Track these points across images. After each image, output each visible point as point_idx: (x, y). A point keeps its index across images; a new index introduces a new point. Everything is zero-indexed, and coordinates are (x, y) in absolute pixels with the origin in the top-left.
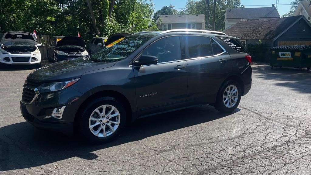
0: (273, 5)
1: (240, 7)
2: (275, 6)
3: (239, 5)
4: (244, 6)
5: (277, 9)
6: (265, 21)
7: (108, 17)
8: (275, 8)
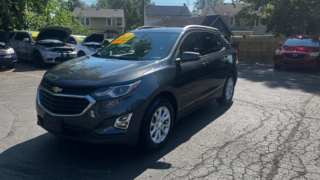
0: (185, 4)
1: (151, 3)
2: (186, 5)
3: (150, 2)
4: (154, 3)
5: (188, 8)
6: (188, 19)
7: (26, 7)
8: (187, 7)
